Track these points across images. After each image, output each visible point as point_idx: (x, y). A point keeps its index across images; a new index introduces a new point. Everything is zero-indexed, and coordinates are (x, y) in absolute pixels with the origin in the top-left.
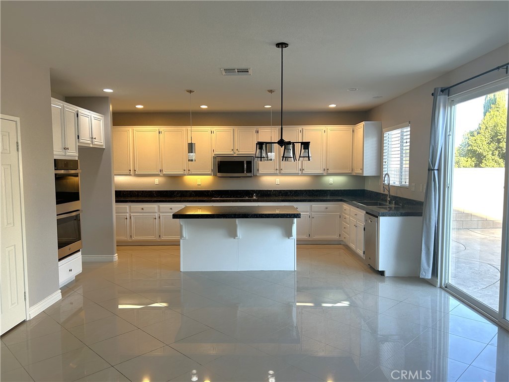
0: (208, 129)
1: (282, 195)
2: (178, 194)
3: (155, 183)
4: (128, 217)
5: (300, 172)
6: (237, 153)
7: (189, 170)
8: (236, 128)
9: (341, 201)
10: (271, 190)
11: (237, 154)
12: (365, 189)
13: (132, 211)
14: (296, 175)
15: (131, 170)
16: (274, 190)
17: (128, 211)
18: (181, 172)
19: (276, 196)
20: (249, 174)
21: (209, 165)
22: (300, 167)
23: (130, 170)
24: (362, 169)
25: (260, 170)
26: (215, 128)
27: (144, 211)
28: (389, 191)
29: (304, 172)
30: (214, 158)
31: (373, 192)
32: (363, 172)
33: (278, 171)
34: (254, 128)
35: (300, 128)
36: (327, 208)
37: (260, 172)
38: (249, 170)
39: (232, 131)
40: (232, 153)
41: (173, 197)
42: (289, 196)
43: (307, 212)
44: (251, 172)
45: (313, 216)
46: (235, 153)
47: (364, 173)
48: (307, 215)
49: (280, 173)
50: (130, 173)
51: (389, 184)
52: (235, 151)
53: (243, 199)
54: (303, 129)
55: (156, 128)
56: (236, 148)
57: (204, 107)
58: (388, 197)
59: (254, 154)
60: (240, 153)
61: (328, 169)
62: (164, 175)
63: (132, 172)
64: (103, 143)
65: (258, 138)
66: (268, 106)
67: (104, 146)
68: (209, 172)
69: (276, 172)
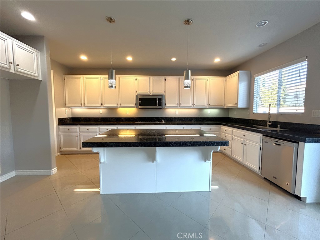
0: (133, 77)
2: (114, 119)
3: (100, 112)
4: (78, 135)
5: (192, 106)
6: (152, 93)
7: (120, 104)
8: (151, 77)
9: (220, 124)
11: (152, 94)
12: (229, 117)
13: (81, 131)
15: (83, 104)
16: (174, 118)
17: (78, 131)
18: (115, 105)
19: (176, 121)
20: (159, 107)
21: (134, 101)
22: (192, 103)
23: (81, 104)
24: (237, 103)
25: (166, 104)
26: (137, 77)
27: (89, 131)
29: (195, 106)
30: (137, 96)
31: (240, 119)
32: (237, 105)
34: (164, 77)
36: (211, 129)
37: (167, 106)
38: (160, 104)
39: (149, 79)
40: (149, 93)
41: (111, 122)
42: (184, 121)
44: (161, 105)
46: (150, 93)
47: (239, 106)
49: (179, 106)
50: (82, 106)
53: (156, 123)
54: (194, 78)
55: (99, 76)
56: (151, 90)
57: (129, 59)
58: (268, 122)
59: (163, 94)
60: (154, 93)
61: (210, 104)
62: (104, 107)
63: (83, 105)
64: (36, 75)
65: (165, 83)
66: (174, 59)
67: (40, 78)
68: (134, 106)
69: (177, 106)
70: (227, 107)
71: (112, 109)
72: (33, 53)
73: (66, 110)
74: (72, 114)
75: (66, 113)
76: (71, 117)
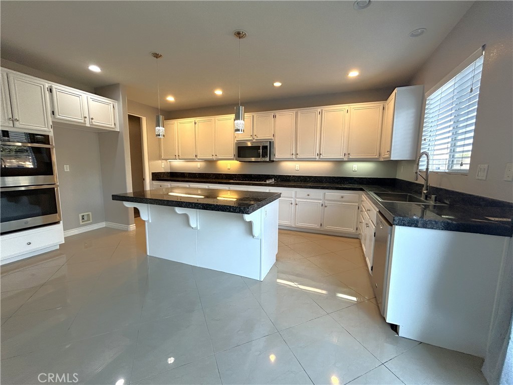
0: (232, 117)
1: (301, 181)
2: (213, 176)
3: (197, 166)
5: (318, 157)
6: (256, 138)
7: (216, 155)
8: (255, 114)
9: (362, 190)
10: (291, 176)
11: (256, 140)
12: (397, 178)
14: (314, 160)
15: (177, 155)
16: (293, 176)
19: (295, 182)
20: (264, 159)
21: (232, 150)
22: (318, 152)
23: (175, 156)
24: (390, 152)
25: (276, 155)
28: (426, 180)
29: (321, 157)
30: (236, 144)
31: (405, 181)
32: (390, 155)
33: (294, 157)
34: (272, 113)
35: (319, 109)
37: (277, 157)
38: (265, 155)
39: (252, 117)
40: (251, 138)
43: (321, 200)
45: (326, 205)
46: (254, 139)
47: (392, 156)
48: (319, 203)
49: (296, 158)
51: (427, 169)
52: (254, 137)
53: (262, 182)
54: (322, 110)
55: (192, 120)
56: (255, 134)
57: (219, 92)
58: (424, 188)
59: (272, 139)
60: (258, 138)
61: (349, 154)
62: (199, 159)
63: (177, 157)
64: (113, 126)
65: (275, 122)
66: (277, 84)
67: (118, 130)
68: (233, 157)
69: (292, 157)
70: (384, 158)
71: (211, 162)
72: (108, 104)
73: (162, 162)
74: (171, 167)
75: (162, 166)
76: (169, 171)
